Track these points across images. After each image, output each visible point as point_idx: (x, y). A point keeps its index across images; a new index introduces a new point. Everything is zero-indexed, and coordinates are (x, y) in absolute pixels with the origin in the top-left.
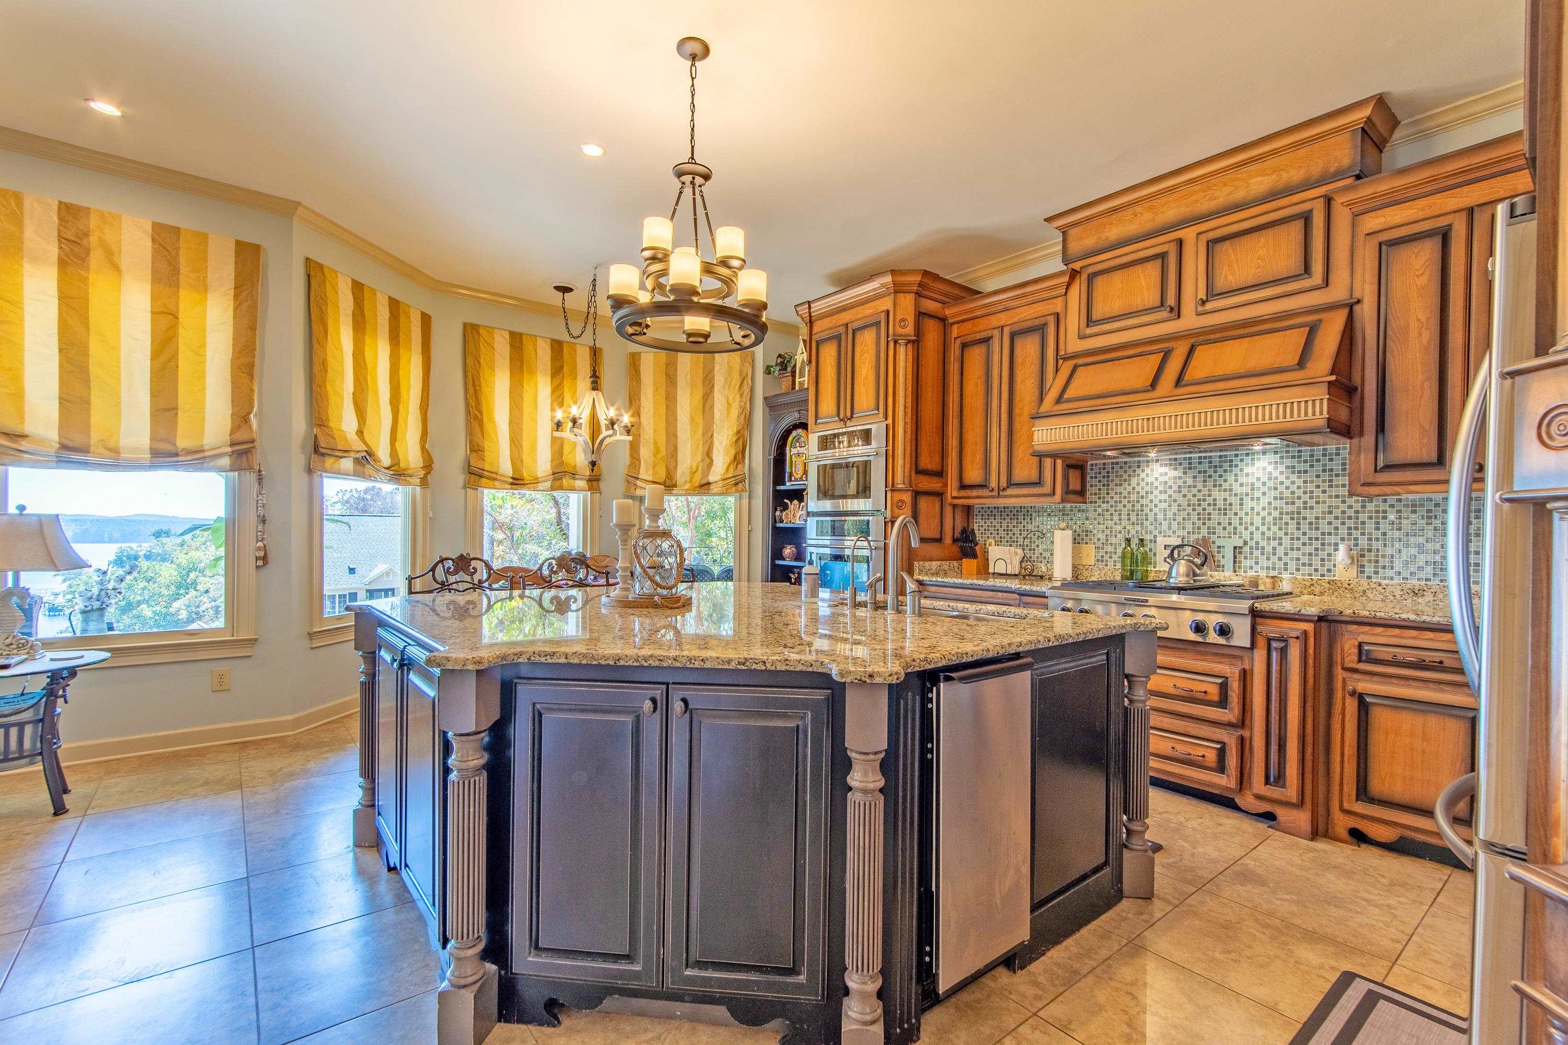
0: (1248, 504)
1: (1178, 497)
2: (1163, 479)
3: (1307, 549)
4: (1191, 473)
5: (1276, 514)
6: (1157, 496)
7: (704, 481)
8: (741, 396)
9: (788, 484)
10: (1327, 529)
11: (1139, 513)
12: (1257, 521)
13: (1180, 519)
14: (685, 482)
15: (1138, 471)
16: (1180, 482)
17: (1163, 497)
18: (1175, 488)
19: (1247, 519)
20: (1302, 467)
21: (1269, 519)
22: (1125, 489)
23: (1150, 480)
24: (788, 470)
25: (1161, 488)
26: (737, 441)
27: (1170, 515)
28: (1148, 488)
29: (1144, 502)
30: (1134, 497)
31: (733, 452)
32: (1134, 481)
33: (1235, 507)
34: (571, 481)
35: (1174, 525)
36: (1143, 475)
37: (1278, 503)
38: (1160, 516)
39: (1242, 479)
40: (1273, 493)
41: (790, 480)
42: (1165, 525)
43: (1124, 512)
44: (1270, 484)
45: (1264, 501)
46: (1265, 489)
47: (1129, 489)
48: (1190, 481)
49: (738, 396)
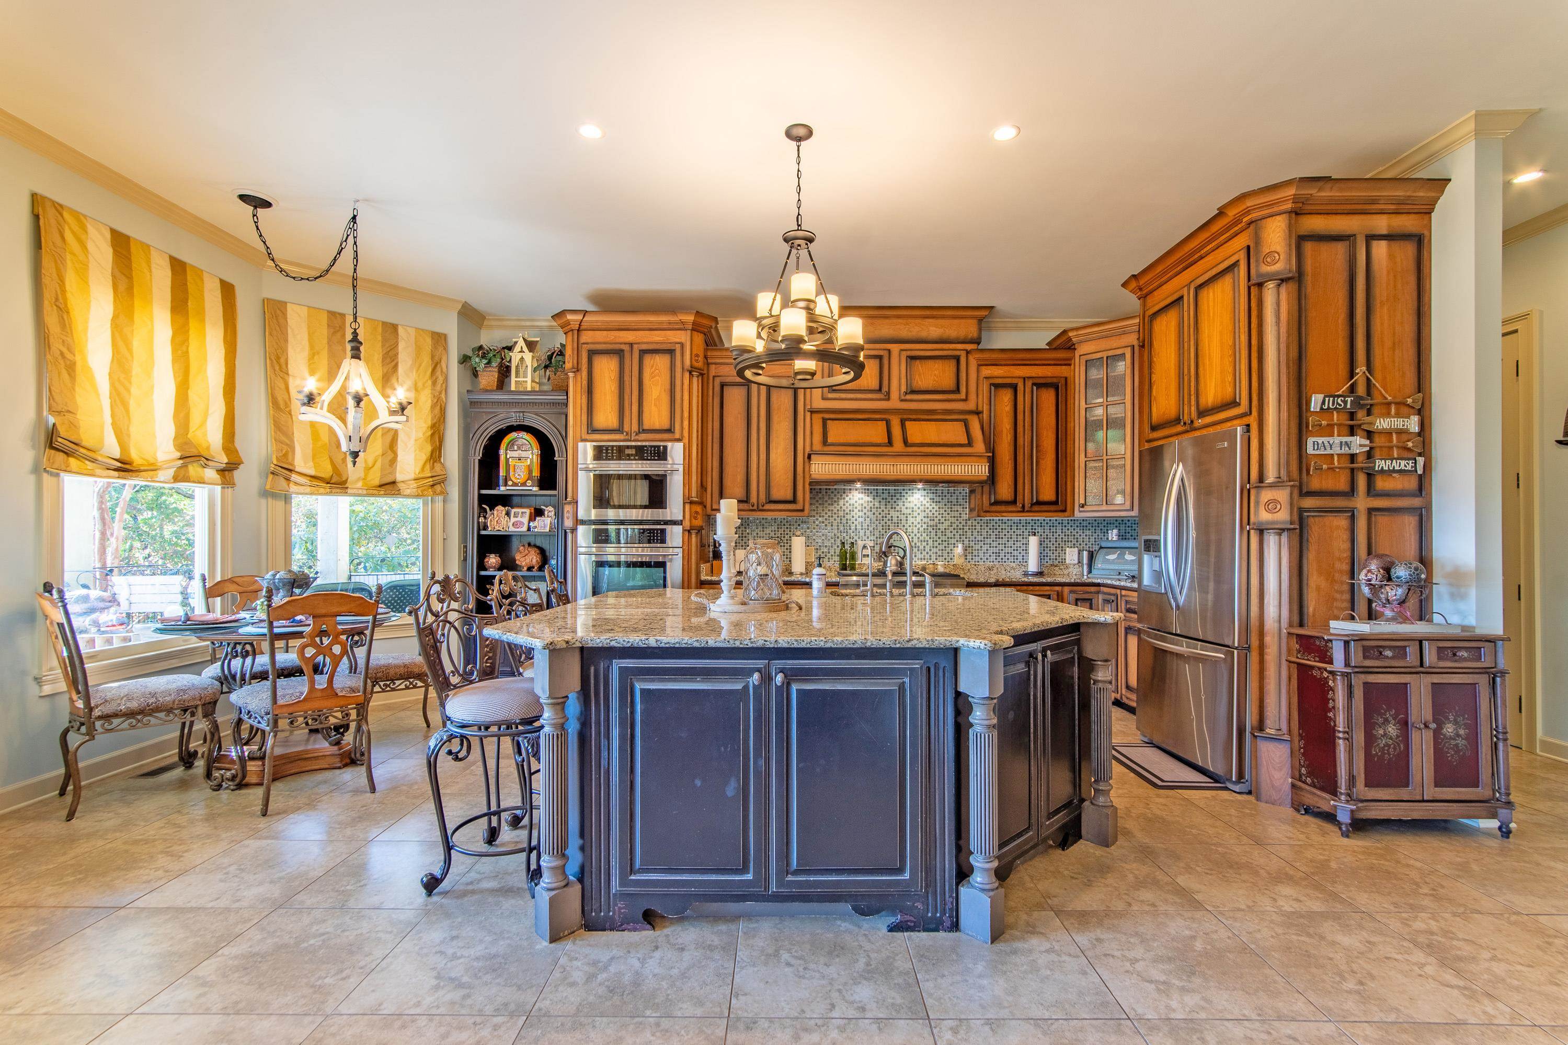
0: (911, 520)
1: (869, 514)
2: (860, 502)
3: (941, 547)
4: (878, 499)
5: (925, 526)
6: (857, 513)
7: (389, 479)
8: (434, 383)
9: (502, 488)
10: (950, 535)
11: (844, 523)
12: (915, 531)
13: (871, 529)
14: (358, 480)
15: (844, 496)
16: (871, 505)
17: (861, 514)
18: (868, 508)
19: (910, 530)
20: (937, 499)
21: (922, 529)
22: (835, 508)
23: (852, 502)
24: (502, 473)
25: (859, 508)
26: (432, 435)
27: (865, 526)
28: (851, 508)
29: (848, 517)
30: (841, 513)
31: (429, 448)
32: (841, 503)
33: (904, 522)
34: (200, 470)
35: (868, 533)
36: (847, 499)
37: (926, 520)
38: (859, 527)
39: (907, 505)
40: (923, 514)
41: (506, 485)
42: (862, 533)
43: (835, 524)
44: (922, 508)
45: (919, 519)
46: (919, 511)
47: (838, 508)
48: (877, 504)
49: (430, 382)
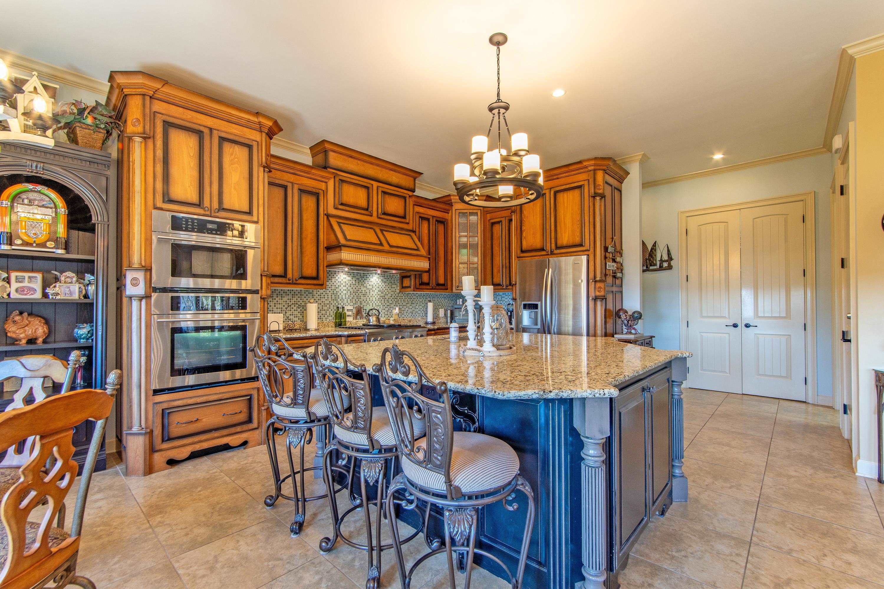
0: (372, 293)
1: (350, 288)
2: (345, 280)
3: (387, 309)
4: (354, 279)
5: (379, 297)
6: (343, 288)
10: (391, 302)
11: (336, 296)
12: (374, 299)
13: (351, 298)
15: (335, 276)
16: (351, 282)
17: (345, 288)
18: (349, 284)
19: (371, 299)
20: (385, 280)
21: (377, 298)
22: (329, 284)
23: (340, 280)
25: (344, 284)
27: (347, 296)
28: (339, 284)
29: (337, 290)
30: (333, 287)
32: (333, 280)
33: (368, 294)
35: (349, 301)
36: (337, 278)
37: (379, 293)
38: (344, 297)
39: (370, 283)
40: (378, 289)
42: (345, 301)
43: (330, 295)
44: (377, 285)
45: (376, 291)
46: (376, 287)
47: (331, 283)
48: (354, 282)
